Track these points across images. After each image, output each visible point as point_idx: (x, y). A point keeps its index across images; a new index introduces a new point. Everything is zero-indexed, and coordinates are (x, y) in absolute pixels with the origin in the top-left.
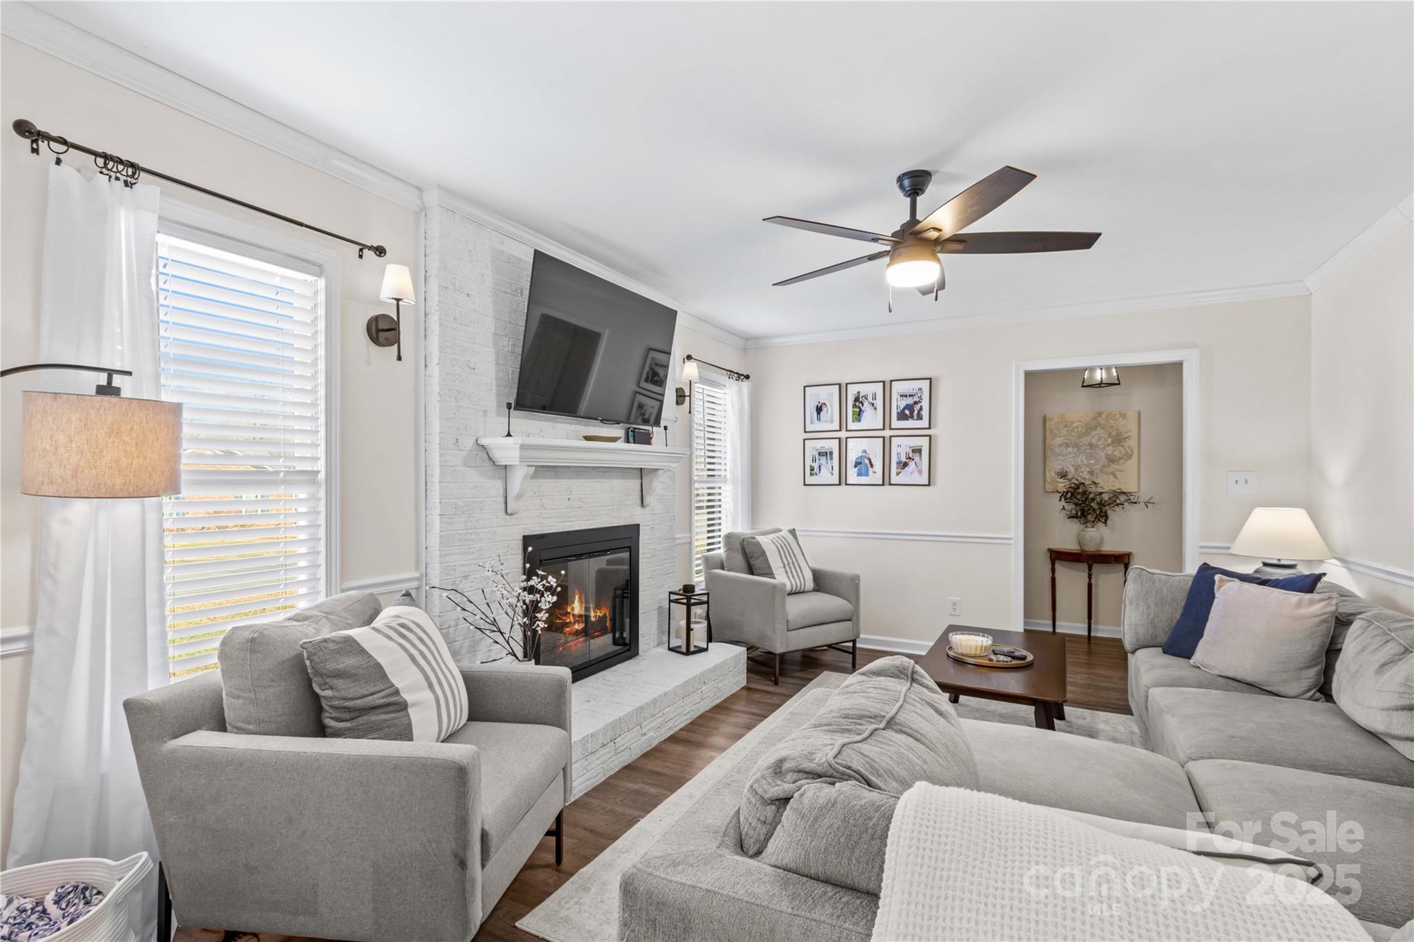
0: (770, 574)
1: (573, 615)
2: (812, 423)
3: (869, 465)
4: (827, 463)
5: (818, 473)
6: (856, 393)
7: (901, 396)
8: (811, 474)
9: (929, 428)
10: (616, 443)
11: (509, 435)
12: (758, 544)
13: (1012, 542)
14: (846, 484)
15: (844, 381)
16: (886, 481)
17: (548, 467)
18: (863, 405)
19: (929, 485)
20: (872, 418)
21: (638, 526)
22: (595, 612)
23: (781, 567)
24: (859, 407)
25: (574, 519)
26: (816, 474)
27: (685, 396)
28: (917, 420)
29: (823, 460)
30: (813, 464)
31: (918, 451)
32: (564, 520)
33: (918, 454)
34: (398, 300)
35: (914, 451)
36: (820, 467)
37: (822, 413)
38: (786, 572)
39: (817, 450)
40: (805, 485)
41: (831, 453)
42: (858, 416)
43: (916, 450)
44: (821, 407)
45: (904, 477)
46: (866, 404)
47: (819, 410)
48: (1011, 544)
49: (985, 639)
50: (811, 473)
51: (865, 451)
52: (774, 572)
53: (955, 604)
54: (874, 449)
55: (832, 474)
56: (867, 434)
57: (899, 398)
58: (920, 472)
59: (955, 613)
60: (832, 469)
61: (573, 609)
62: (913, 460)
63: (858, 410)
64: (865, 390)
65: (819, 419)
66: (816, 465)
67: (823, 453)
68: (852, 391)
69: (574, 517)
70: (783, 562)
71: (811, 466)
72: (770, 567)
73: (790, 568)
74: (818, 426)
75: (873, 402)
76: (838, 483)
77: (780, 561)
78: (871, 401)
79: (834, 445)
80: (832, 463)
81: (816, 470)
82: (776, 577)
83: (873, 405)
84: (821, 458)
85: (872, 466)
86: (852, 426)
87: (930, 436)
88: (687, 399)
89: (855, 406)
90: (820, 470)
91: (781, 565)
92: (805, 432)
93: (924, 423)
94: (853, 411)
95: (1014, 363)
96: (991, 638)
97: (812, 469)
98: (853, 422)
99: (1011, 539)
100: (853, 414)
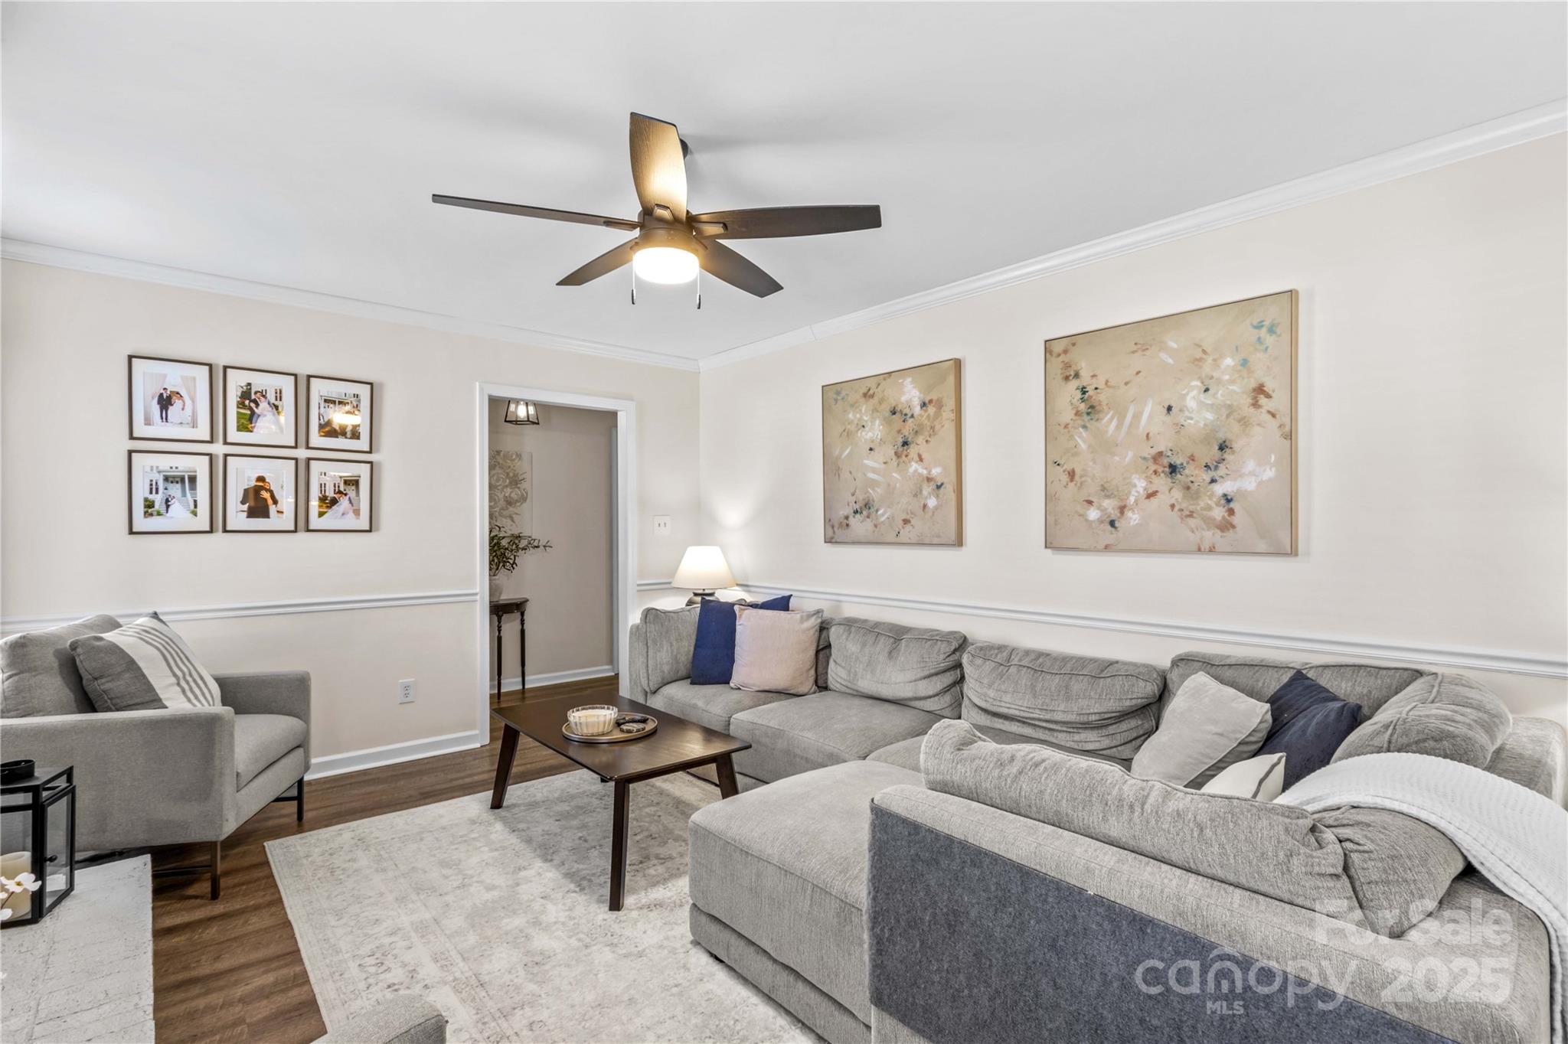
0: (155, 702)
2: (148, 422)
3: (270, 501)
4: (184, 494)
5: (163, 510)
6: (244, 384)
7: (326, 401)
8: (147, 514)
9: (370, 452)
12: (115, 649)
13: (478, 597)
14: (225, 531)
15: (221, 361)
16: (302, 524)
18: (257, 405)
19: (370, 531)
20: (275, 427)
23: (172, 685)
24: (251, 409)
26: (159, 514)
28: (351, 438)
29: (175, 490)
30: (151, 497)
31: (353, 482)
33: (353, 488)
35: (346, 482)
36: (167, 501)
37: (170, 408)
38: (184, 691)
39: (159, 472)
40: (131, 532)
41: (193, 480)
42: (247, 422)
43: (350, 481)
44: (169, 398)
45: (331, 520)
46: (263, 405)
47: (165, 402)
48: (476, 601)
50: (145, 513)
51: (261, 479)
52: (161, 696)
53: (407, 687)
54: (281, 478)
55: (196, 515)
56: (267, 451)
57: (323, 404)
58: (357, 512)
59: (407, 700)
60: (196, 506)
62: (346, 495)
63: (249, 412)
64: (259, 382)
65: (165, 418)
66: (158, 499)
67: (174, 477)
68: (237, 381)
70: (175, 675)
71: (146, 500)
72: (150, 688)
73: (188, 683)
74: (159, 429)
75: (276, 403)
76: (208, 529)
77: (170, 674)
78: (273, 400)
79: (200, 467)
80: (194, 495)
81: (159, 505)
82: (166, 703)
83: (277, 407)
84: (170, 486)
85: (275, 502)
86: (234, 435)
87: (371, 463)
89: (241, 405)
90: (168, 506)
91: (173, 680)
92: (132, 437)
93: (363, 444)
94: (238, 413)
95: (477, 384)
96: (616, 709)
97: (149, 505)
98: (239, 430)
99: (476, 594)
100: (239, 419)
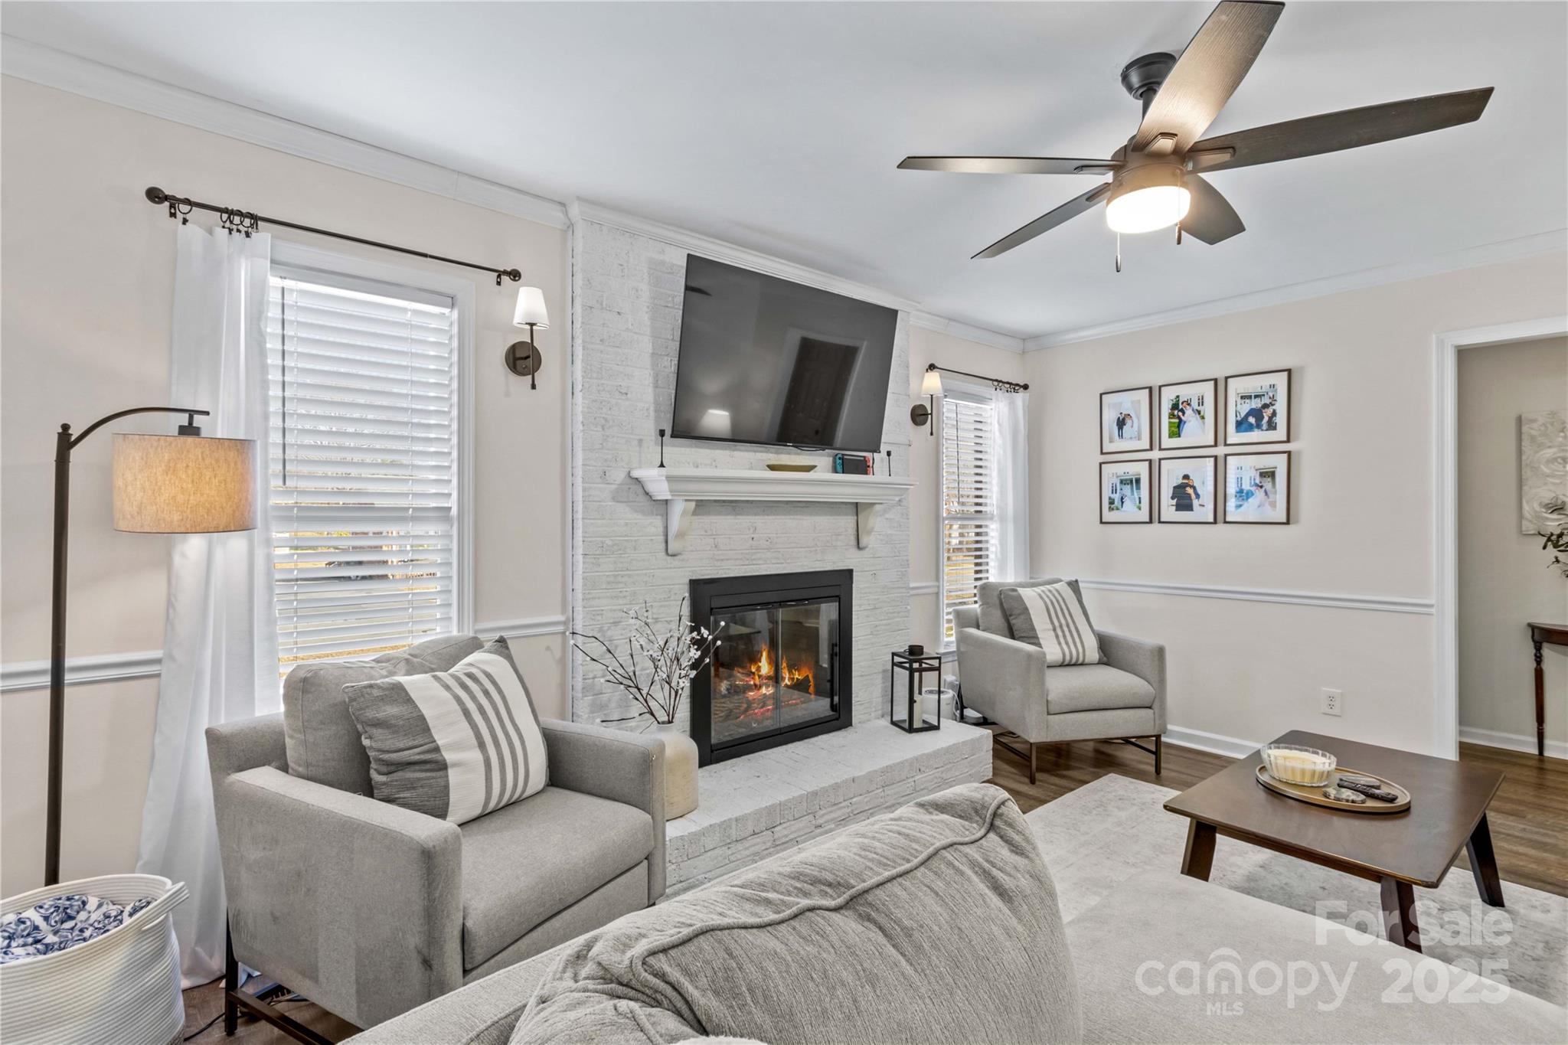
0: (1032, 638)
1: (760, 676)
2: (1111, 441)
3: (1193, 496)
4: (1133, 494)
5: (1120, 506)
6: (1174, 397)
7: (1242, 398)
8: (1111, 509)
9: (1288, 441)
10: (811, 472)
11: (662, 465)
12: (1020, 598)
13: (1433, 610)
14: (1160, 522)
15: (1155, 382)
16: (1219, 517)
17: (724, 501)
18: (1184, 414)
19: (1288, 523)
20: (1197, 431)
21: (850, 572)
22: (790, 672)
23: (1049, 630)
24: (1179, 417)
25: (760, 562)
26: (1118, 509)
27: (927, 414)
28: (1266, 430)
29: (1127, 489)
30: (1113, 496)
31: (1269, 474)
32: (747, 562)
33: (1269, 479)
34: (532, 325)
35: (1263, 475)
36: (1122, 499)
37: (1124, 427)
38: (1057, 637)
39: (1117, 477)
40: (1101, 522)
41: (1138, 481)
42: (1177, 430)
43: (1267, 472)
44: (1124, 419)
45: (1250, 510)
46: (1189, 412)
47: (1121, 423)
48: (1432, 615)
49: (1324, 760)
50: (1110, 508)
51: (1186, 477)
52: (1039, 636)
53: (1331, 698)
54: (1203, 476)
55: (1140, 509)
56: (1193, 453)
57: (1239, 400)
58: (1273, 505)
59: (1331, 711)
60: (1140, 502)
61: (759, 669)
62: (1261, 487)
63: (1177, 421)
64: (1185, 392)
65: (1121, 436)
66: (1117, 497)
67: (1126, 480)
68: (1168, 396)
69: (760, 559)
70: (1052, 623)
71: (1110, 498)
72: (1033, 629)
73: (1063, 631)
74: (1120, 446)
75: (1199, 408)
76: (1148, 520)
77: (1049, 621)
78: (1196, 407)
79: (1142, 470)
80: (1139, 494)
81: (1117, 502)
82: (1042, 641)
83: (1199, 412)
84: (1124, 487)
85: (1198, 496)
86: (1167, 442)
87: (1289, 453)
88: (930, 416)
89: (1172, 416)
90: (1123, 503)
91: (1050, 627)
92: (1102, 453)
93: (1280, 433)
94: (1170, 423)
95: (1434, 336)
96: (1334, 759)
97: (1112, 502)
98: (1170, 437)
99: (1431, 606)
100: (1170, 427)
